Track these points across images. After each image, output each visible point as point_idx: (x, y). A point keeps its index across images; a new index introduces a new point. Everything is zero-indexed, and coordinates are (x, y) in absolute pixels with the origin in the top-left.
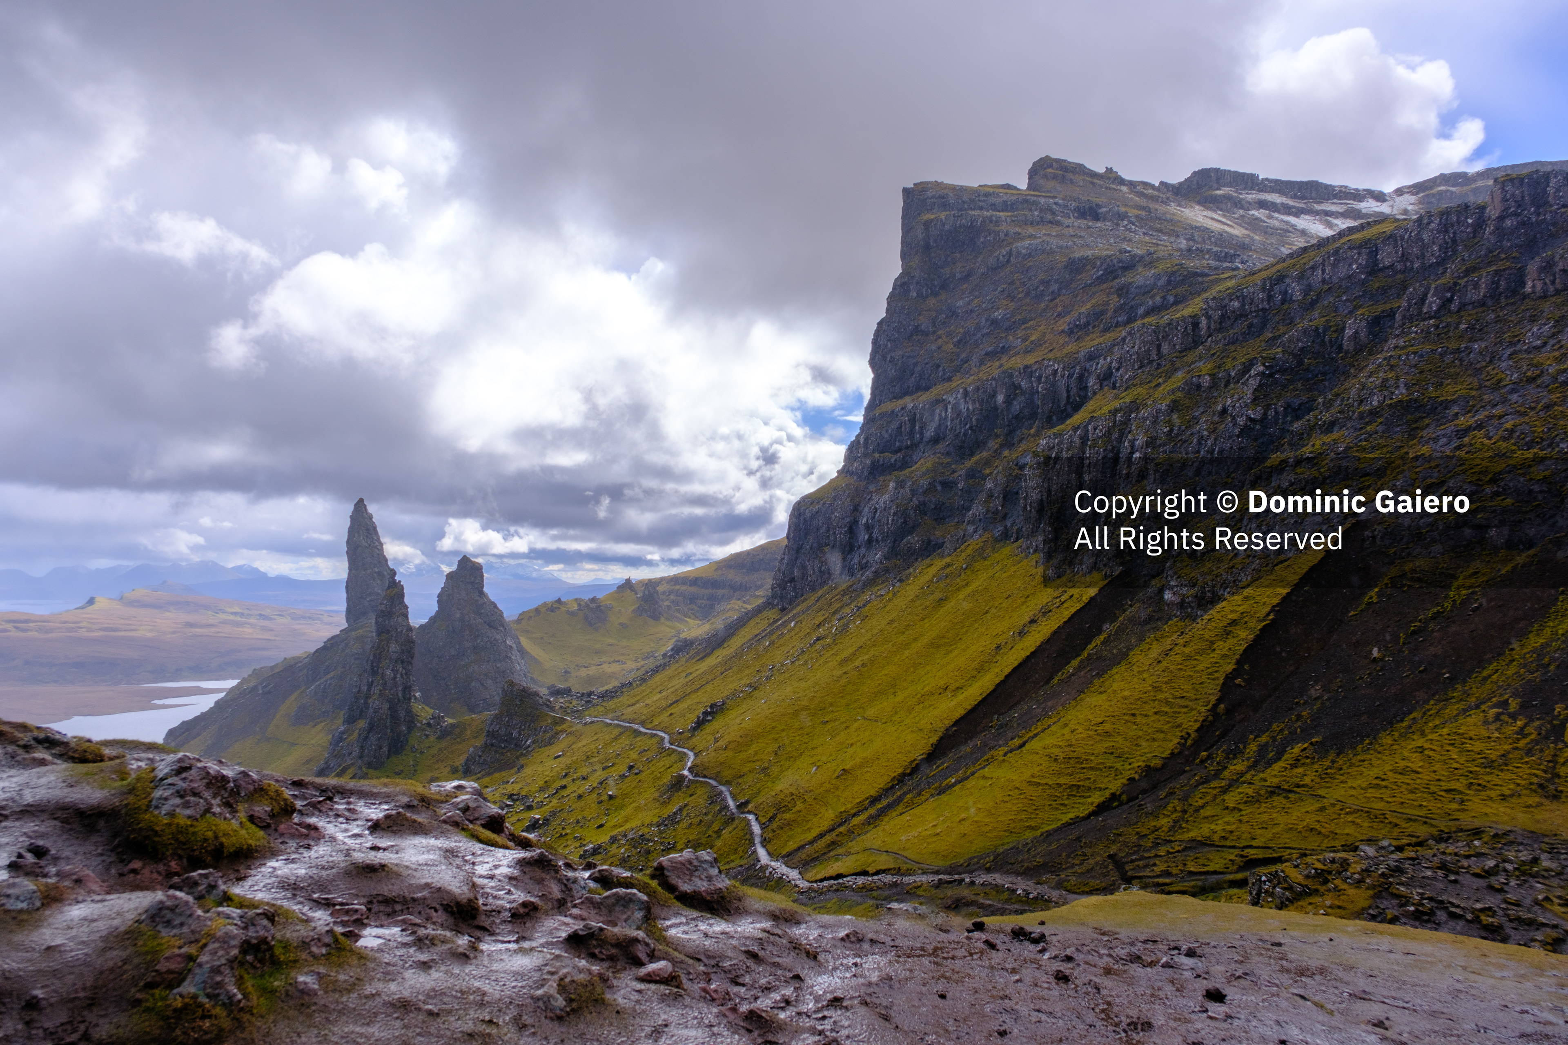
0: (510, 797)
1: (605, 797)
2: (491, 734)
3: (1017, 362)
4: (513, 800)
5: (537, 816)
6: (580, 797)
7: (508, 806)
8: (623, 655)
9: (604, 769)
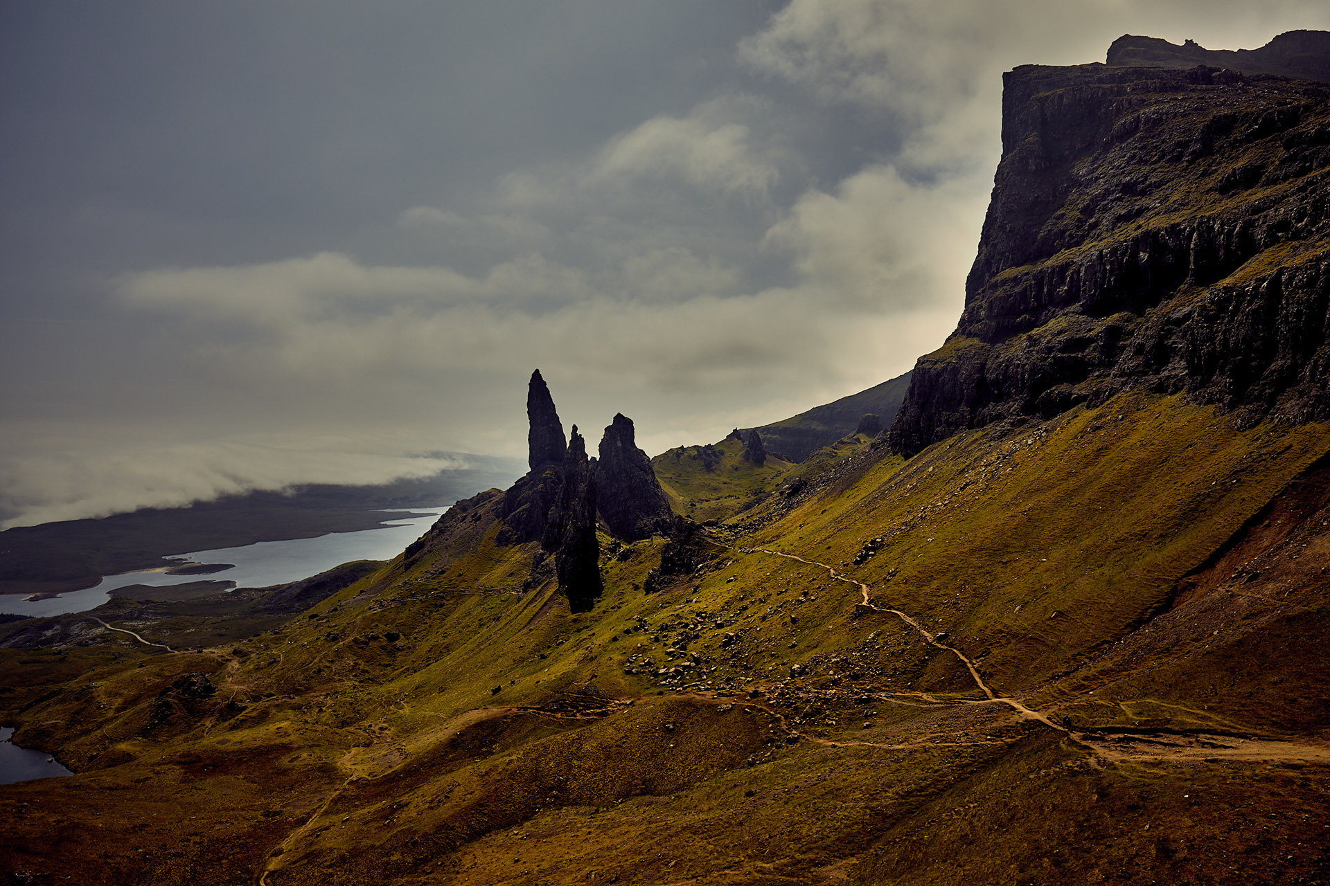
0: (698, 615)
1: (788, 620)
2: (665, 560)
3: (1157, 223)
4: (702, 618)
5: (732, 634)
6: (764, 618)
7: (700, 622)
8: (736, 491)
9: (778, 594)
